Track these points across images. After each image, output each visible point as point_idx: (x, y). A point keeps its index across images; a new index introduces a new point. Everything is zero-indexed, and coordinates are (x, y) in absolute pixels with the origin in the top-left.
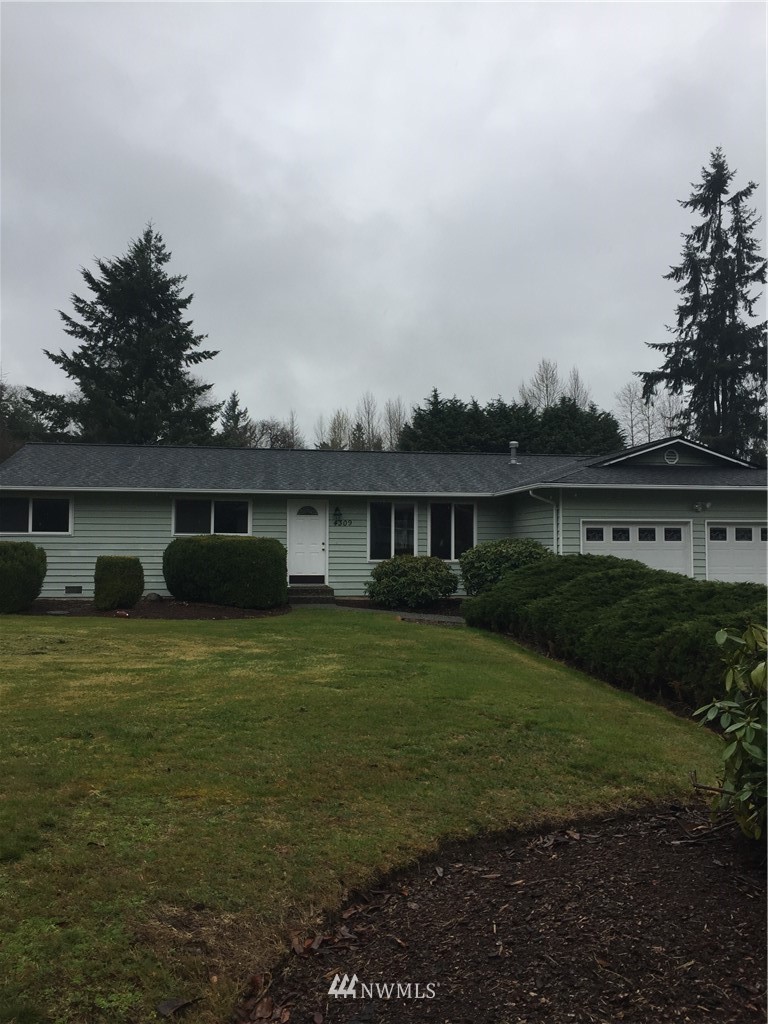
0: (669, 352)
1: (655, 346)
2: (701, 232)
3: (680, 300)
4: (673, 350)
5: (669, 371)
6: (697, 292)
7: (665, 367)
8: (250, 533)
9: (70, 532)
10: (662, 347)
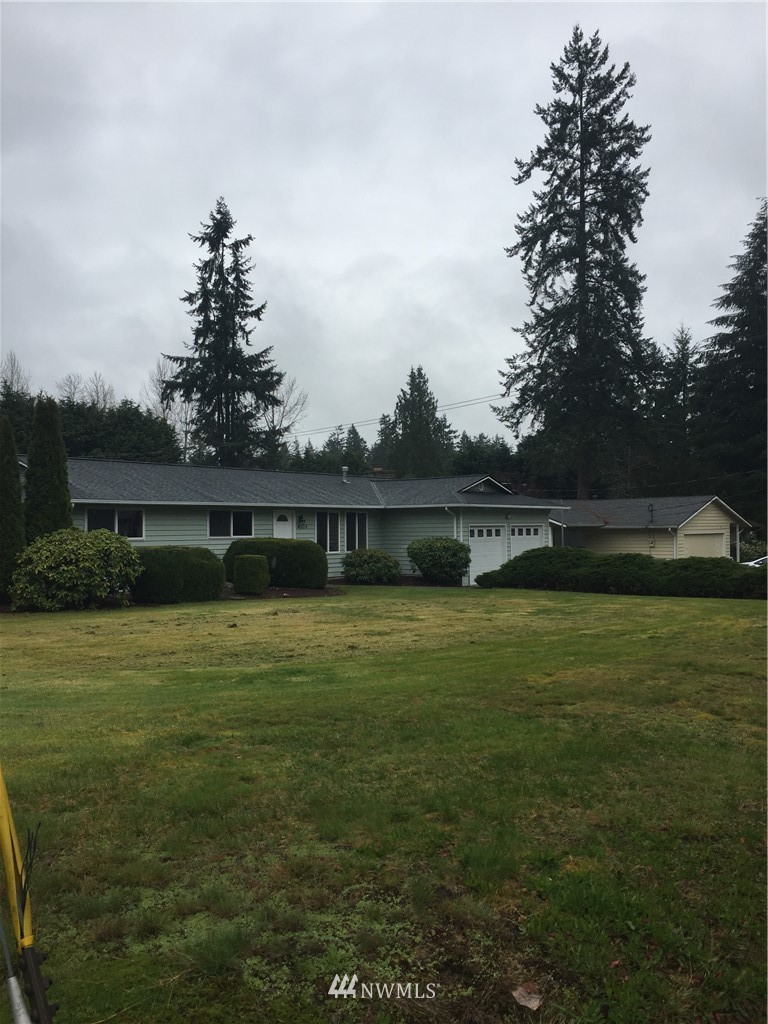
0: (181, 365)
1: (170, 358)
2: (207, 266)
3: (195, 321)
4: (185, 363)
5: (180, 380)
6: (207, 317)
7: (177, 377)
8: (253, 536)
9: (144, 538)
10: (176, 359)
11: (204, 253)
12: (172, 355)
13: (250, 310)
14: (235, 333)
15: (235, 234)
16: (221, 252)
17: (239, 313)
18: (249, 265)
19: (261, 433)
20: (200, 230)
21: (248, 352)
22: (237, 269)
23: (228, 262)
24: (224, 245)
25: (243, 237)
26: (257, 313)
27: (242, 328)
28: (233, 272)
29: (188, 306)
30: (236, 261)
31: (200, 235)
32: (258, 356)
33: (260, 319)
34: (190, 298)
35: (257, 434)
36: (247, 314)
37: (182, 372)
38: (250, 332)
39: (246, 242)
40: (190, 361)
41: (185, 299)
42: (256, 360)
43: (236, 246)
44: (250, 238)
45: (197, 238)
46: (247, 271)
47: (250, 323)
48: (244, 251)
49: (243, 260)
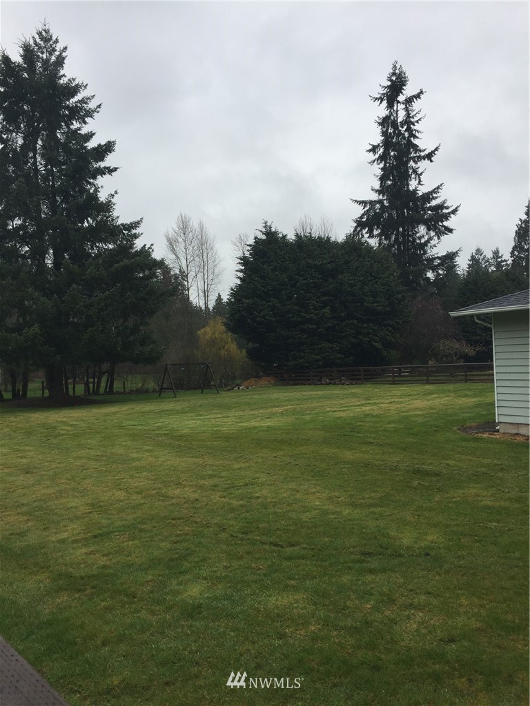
0: (365, 207)
1: (356, 201)
2: (384, 122)
3: (377, 169)
4: (368, 205)
5: (365, 220)
7: (362, 217)
10: (361, 203)
11: (382, 110)
12: (358, 199)
13: (423, 154)
14: (409, 176)
15: (408, 91)
16: (395, 108)
17: (413, 158)
18: (419, 116)
19: (435, 258)
20: (378, 91)
21: (422, 190)
22: (408, 122)
23: (401, 116)
24: (398, 102)
25: (415, 93)
26: (429, 156)
27: (415, 171)
28: (405, 124)
29: (372, 156)
30: (408, 116)
31: (378, 96)
32: (431, 193)
33: (431, 161)
34: (374, 149)
35: (431, 260)
36: (420, 158)
37: (367, 213)
38: (421, 174)
39: (418, 96)
40: (372, 203)
41: (370, 151)
42: (428, 197)
43: (409, 101)
44: (421, 92)
45: (376, 99)
46: (417, 122)
47: (423, 165)
48: (416, 105)
49: (414, 113)
